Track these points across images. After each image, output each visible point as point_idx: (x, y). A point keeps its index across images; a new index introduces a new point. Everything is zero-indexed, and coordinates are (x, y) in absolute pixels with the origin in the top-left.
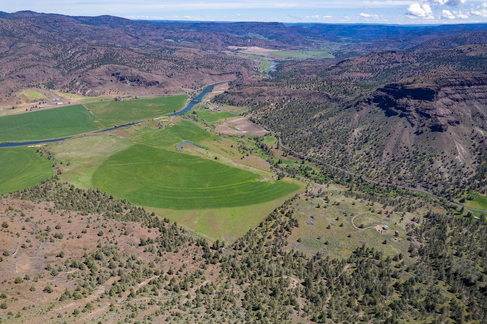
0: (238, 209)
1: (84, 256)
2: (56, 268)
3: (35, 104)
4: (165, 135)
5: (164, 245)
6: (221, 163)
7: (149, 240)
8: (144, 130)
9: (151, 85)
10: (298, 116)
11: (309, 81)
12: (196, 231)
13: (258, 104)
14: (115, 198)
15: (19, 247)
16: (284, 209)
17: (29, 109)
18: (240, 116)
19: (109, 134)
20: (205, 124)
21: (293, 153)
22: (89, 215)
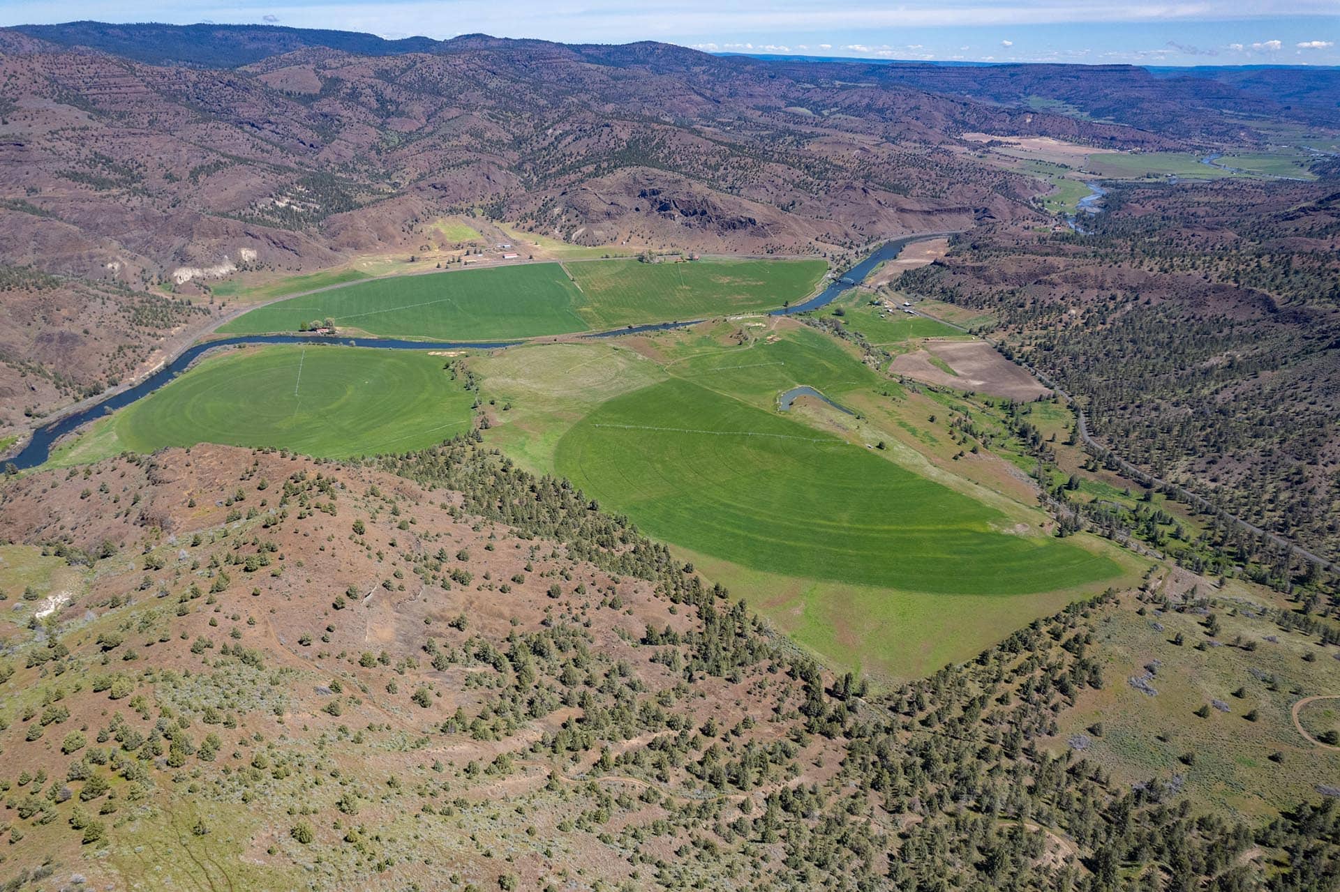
0: (923, 600)
1: (508, 639)
2: (445, 653)
3: (456, 253)
4: (751, 363)
5: (705, 654)
6: (897, 462)
7: (667, 634)
8: (699, 344)
9: (734, 228)
10: (1154, 355)
11: (1208, 250)
12: (794, 636)
13: (1028, 306)
14: (603, 509)
15: (378, 585)
16: (1062, 626)
17: (443, 264)
18: (970, 336)
19: (612, 346)
20: (863, 346)
21: (1118, 464)
22: (536, 540)
